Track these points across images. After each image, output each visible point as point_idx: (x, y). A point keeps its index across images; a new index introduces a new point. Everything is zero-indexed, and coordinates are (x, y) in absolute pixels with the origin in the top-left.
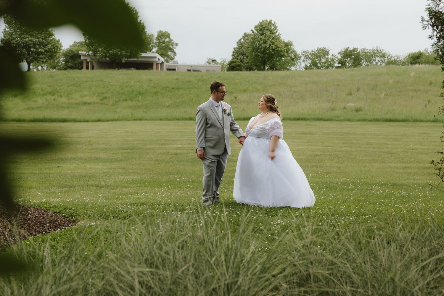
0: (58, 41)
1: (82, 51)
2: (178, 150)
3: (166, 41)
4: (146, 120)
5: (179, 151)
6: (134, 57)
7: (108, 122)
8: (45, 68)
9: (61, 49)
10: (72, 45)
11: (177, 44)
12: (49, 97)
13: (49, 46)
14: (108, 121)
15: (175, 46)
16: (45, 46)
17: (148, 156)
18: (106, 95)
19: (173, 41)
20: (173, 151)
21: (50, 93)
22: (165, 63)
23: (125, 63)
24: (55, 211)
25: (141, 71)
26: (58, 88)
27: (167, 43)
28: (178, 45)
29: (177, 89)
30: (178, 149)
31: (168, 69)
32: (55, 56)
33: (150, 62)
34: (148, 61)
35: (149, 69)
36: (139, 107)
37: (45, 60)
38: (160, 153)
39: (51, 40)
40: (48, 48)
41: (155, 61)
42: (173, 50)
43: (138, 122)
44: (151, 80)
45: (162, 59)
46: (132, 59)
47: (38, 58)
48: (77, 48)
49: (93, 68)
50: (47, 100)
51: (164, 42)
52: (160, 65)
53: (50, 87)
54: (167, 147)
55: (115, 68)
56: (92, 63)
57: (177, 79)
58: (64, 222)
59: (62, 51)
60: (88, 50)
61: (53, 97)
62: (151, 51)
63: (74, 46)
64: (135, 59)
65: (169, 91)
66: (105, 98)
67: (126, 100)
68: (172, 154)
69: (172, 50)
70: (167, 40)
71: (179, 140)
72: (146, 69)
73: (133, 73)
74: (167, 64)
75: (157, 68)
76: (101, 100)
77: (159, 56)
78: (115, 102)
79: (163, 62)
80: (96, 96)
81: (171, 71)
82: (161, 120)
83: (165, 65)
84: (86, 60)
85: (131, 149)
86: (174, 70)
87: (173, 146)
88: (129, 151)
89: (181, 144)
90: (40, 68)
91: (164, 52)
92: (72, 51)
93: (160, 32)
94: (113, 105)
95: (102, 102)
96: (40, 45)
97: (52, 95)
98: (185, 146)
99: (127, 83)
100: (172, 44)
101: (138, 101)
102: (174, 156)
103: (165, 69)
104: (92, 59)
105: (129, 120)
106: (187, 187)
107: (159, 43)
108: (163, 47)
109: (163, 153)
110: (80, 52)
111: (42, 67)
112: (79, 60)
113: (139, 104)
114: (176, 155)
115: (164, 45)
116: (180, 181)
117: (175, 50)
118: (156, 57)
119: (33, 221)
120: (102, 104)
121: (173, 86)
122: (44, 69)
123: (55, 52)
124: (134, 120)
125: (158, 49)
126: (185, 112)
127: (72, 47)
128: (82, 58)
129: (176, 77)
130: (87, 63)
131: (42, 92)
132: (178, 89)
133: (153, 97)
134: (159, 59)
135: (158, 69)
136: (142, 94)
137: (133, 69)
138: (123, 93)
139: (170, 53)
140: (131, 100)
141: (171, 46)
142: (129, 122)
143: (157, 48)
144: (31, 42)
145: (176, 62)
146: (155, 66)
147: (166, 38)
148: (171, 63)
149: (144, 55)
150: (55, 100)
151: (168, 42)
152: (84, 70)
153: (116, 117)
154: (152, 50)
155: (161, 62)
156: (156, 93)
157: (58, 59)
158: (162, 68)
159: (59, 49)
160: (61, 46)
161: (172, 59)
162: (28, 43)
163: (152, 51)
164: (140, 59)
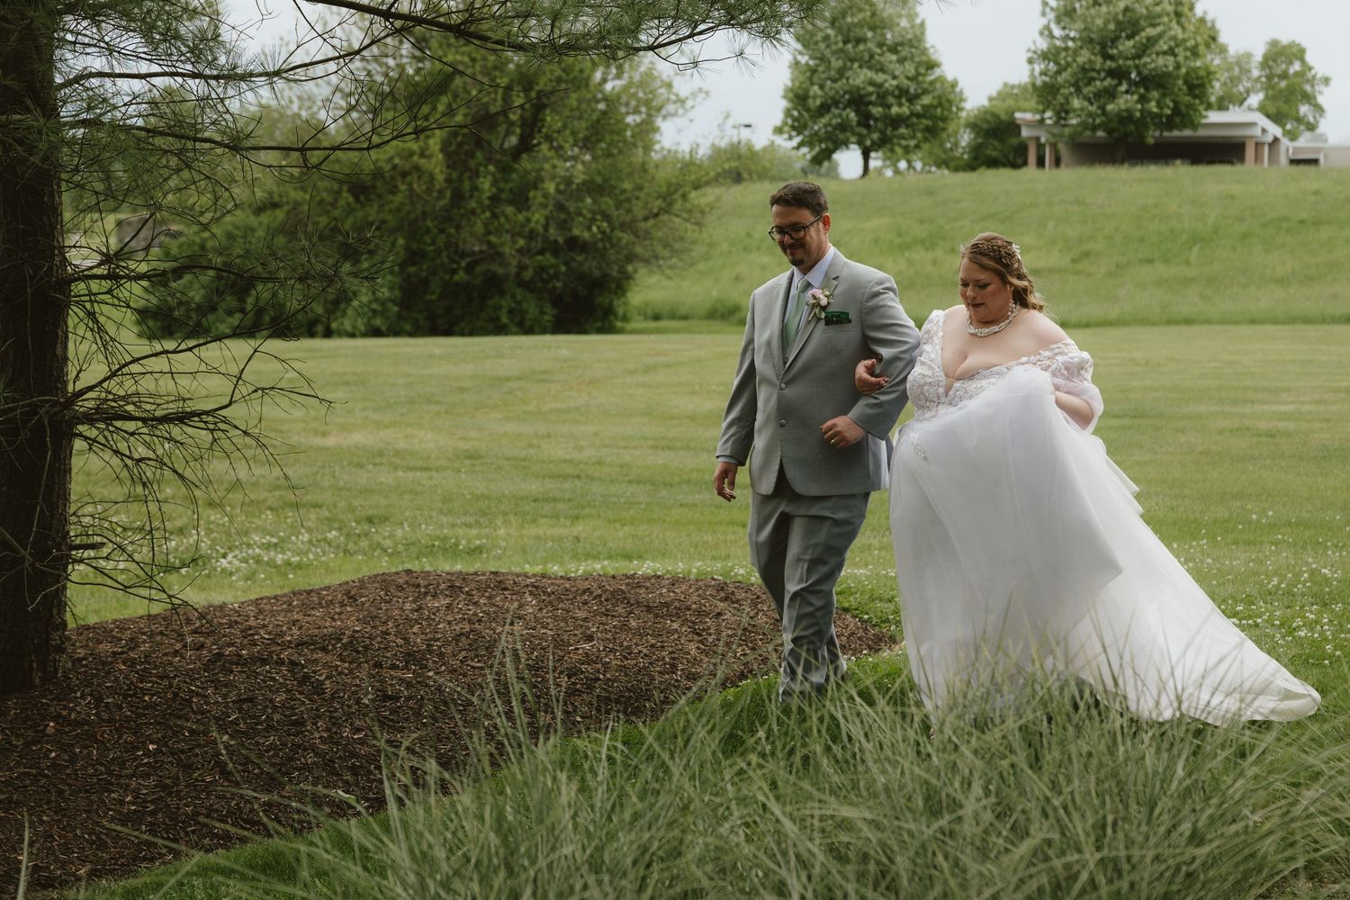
0: (954, 84)
1: (1025, 111)
2: (1280, 420)
3: (1291, 71)
4: (1208, 322)
5: (1282, 425)
6: (1183, 126)
7: (1088, 331)
8: (918, 165)
9: (962, 109)
10: (994, 94)
11: (1327, 81)
12: (919, 255)
13: (926, 100)
14: (1088, 325)
15: (1322, 88)
16: (912, 99)
17: (1183, 439)
18: (1091, 246)
19: (1313, 72)
20: (1263, 425)
21: (923, 242)
22: (1285, 142)
23: (1156, 144)
24: (846, 605)
25: (1203, 170)
26: (947, 227)
27: (1298, 80)
28: (1332, 83)
29: (1314, 224)
30: (1281, 416)
31: (1295, 162)
32: (943, 129)
33: (1234, 141)
34: (1230, 137)
35: (1230, 162)
36: (1187, 282)
37: (912, 143)
38: (1221, 432)
39: (932, 83)
40: (923, 106)
41: (1252, 137)
42: (1315, 98)
43: (1183, 329)
44: (1232, 197)
45: (1274, 130)
46: (1176, 133)
47: (895, 136)
48: (1010, 102)
49: (1057, 162)
50: (911, 263)
51: (1284, 76)
52: (1266, 148)
53: (921, 222)
54: (1247, 409)
55: (1122, 162)
56: (1054, 146)
57: (1316, 193)
58: (860, 639)
59: (964, 114)
60: (1041, 107)
61: (930, 255)
62: (1241, 103)
63: (1002, 96)
64: (1187, 133)
65: (1288, 231)
66: (1087, 255)
67: (1150, 261)
68: (1259, 435)
69: (1309, 98)
70: (1297, 67)
71: (1288, 389)
72: (1221, 162)
73: (1180, 173)
74: (1291, 145)
75: (1258, 158)
76: (1073, 261)
77: (1263, 121)
78: (1118, 266)
79: (1276, 140)
80: (1060, 251)
81: (1301, 168)
82: (1253, 322)
83: (1282, 149)
84: (1038, 139)
85: (1135, 417)
86: (1315, 162)
87: (1266, 407)
88: (1125, 422)
89: (1292, 403)
90: (903, 165)
91: (1285, 108)
92: (993, 114)
93: (1274, 43)
94: (1110, 274)
95: (1078, 267)
96: (899, 97)
97: (927, 249)
98: (1305, 408)
99: (1156, 206)
100: (1312, 82)
101: (1187, 262)
102: (1263, 439)
103: (1283, 160)
104: (1054, 135)
105: (1154, 324)
106: (1276, 543)
107: (1270, 77)
108: (1281, 91)
109: (1231, 431)
110: (1018, 115)
111: (909, 162)
112: (1014, 141)
113: (1191, 273)
114: (1272, 436)
115: (1283, 84)
116: (1258, 522)
117: (1321, 100)
118: (1253, 124)
119: (764, 634)
120: (1077, 273)
121: (1303, 215)
122: (914, 169)
123: (944, 119)
124: (1170, 322)
125: (1267, 97)
126: (1334, 296)
127: (995, 103)
128: (1025, 133)
129: (1315, 186)
130: (1040, 147)
131: (898, 241)
132: (1317, 223)
133: (1235, 249)
134: (1264, 131)
135: (1262, 161)
136: (1203, 240)
137: (1178, 162)
138: (1142, 240)
139: (1304, 109)
140: (1167, 261)
141: (1308, 88)
142: (1155, 329)
143: (1261, 96)
144: (871, 89)
145: (1323, 138)
146: (1250, 152)
147: (1290, 63)
148: (1304, 141)
149: (1214, 117)
150: (935, 262)
151: (1296, 73)
152: (1031, 171)
153: (1113, 313)
154: (1245, 99)
155: (1270, 139)
156: (1245, 236)
157: (952, 140)
158: (1273, 158)
159: (954, 109)
160: (962, 100)
161: (1311, 127)
162: (862, 92)
163: (1246, 104)
164: (1201, 132)
